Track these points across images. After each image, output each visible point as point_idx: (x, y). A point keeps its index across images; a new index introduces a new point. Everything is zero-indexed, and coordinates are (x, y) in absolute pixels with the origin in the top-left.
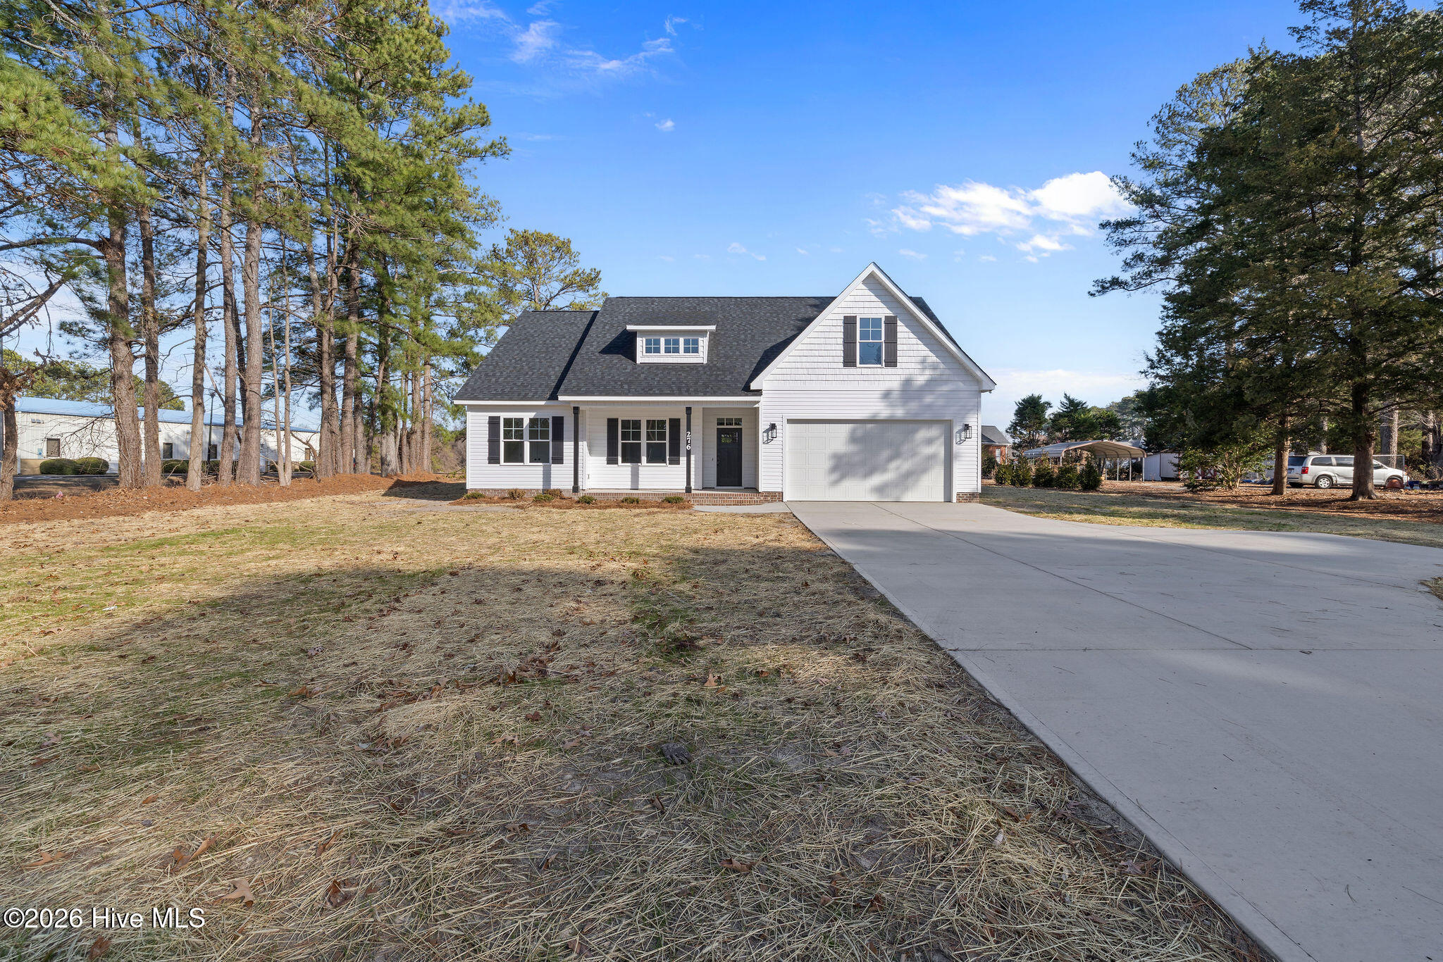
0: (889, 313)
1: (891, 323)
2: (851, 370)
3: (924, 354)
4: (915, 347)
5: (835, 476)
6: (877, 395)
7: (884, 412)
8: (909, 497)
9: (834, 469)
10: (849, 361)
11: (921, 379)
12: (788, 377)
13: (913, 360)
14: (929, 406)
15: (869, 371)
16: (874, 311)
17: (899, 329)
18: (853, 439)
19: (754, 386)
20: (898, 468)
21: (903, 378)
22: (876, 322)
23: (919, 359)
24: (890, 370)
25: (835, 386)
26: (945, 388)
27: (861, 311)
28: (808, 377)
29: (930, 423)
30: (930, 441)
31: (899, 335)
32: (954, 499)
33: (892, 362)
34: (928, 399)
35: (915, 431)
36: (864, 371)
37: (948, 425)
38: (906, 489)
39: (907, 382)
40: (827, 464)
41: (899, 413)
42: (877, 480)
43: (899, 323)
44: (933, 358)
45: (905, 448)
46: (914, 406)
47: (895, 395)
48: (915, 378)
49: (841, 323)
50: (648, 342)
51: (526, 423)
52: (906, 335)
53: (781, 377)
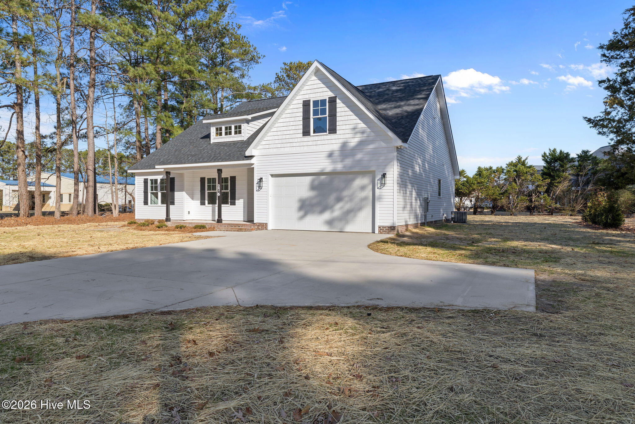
0: (331, 94)
1: (333, 101)
2: (306, 138)
3: (355, 122)
4: (349, 118)
5: (301, 213)
6: (325, 154)
7: (329, 167)
8: (349, 228)
9: (301, 208)
10: (306, 133)
11: (354, 142)
12: (271, 146)
13: (348, 127)
14: (360, 161)
15: (320, 138)
16: (322, 94)
17: (338, 105)
18: (313, 187)
19: (247, 153)
20: (341, 208)
21: (341, 141)
22: (323, 102)
23: (352, 126)
24: (333, 136)
25: (298, 150)
26: (371, 147)
27: (314, 95)
28: (282, 145)
29: (363, 174)
30: (363, 188)
31: (338, 110)
32: (377, 231)
33: (333, 130)
34: (359, 156)
35: (353, 180)
36: (316, 138)
37: (372, 174)
38: (347, 222)
39: (344, 145)
40: (296, 205)
41: (339, 167)
42: (327, 216)
43: (338, 101)
44: (362, 125)
45: (346, 193)
46: (348, 161)
47: (336, 154)
48: (349, 140)
49: (301, 106)
50: (217, 129)
51: (159, 181)
52: (343, 109)
53: (267, 147)
